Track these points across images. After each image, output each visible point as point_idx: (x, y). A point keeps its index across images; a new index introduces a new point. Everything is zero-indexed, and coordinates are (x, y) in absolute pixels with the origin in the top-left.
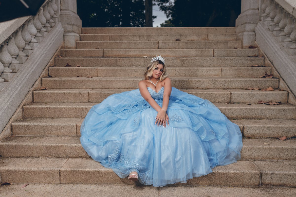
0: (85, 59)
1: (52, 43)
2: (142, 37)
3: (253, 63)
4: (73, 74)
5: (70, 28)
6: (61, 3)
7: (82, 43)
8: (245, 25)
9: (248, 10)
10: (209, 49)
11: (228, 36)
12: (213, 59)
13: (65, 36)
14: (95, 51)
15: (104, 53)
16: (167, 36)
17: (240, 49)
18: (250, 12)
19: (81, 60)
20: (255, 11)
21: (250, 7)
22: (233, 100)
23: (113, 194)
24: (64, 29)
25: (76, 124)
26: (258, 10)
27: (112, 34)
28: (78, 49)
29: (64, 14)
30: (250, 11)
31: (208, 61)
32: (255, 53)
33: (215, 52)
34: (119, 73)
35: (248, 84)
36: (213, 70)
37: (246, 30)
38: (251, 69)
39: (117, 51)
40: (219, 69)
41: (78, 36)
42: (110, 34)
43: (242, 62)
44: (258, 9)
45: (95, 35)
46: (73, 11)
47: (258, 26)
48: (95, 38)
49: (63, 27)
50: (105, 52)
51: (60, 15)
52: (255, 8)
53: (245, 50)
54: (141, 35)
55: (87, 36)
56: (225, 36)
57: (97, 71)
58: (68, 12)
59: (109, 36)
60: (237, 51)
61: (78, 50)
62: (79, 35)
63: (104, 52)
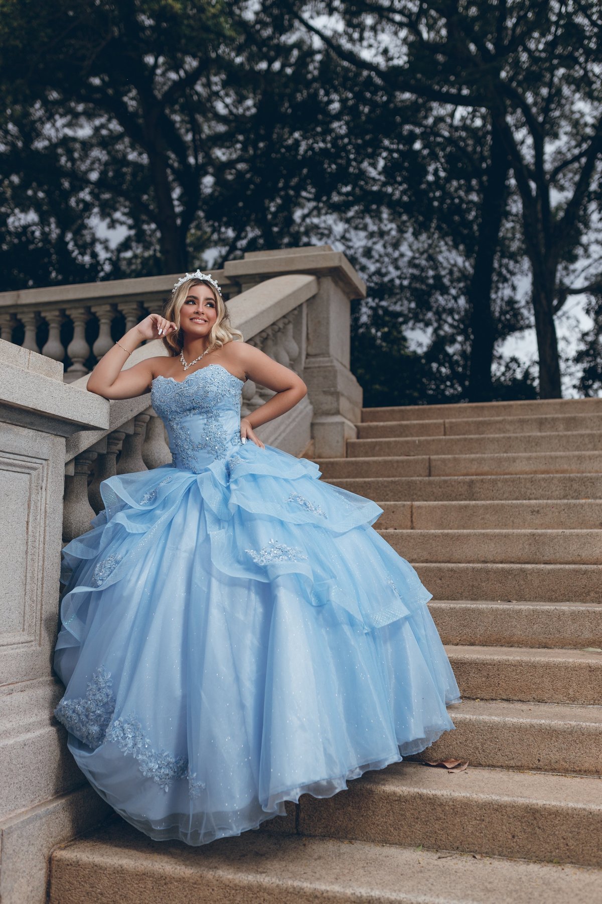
0: (373, 482)
1: (281, 438)
2: (549, 426)
5: (332, 403)
6: (310, 336)
7: (364, 444)
13: (316, 427)
14: (402, 462)
15: (432, 469)
19: (362, 487)
23: (490, 883)
24: (314, 408)
27: (454, 420)
28: (353, 459)
29: (317, 365)
34: (483, 519)
39: (473, 460)
41: (351, 428)
42: (447, 421)
45: (401, 426)
46: (340, 359)
48: (403, 431)
49: (311, 403)
50: (433, 464)
51: (305, 368)
54: (546, 419)
55: (377, 427)
57: (412, 512)
58: (326, 359)
59: (444, 425)
61: (352, 461)
62: (356, 426)
63: (430, 466)
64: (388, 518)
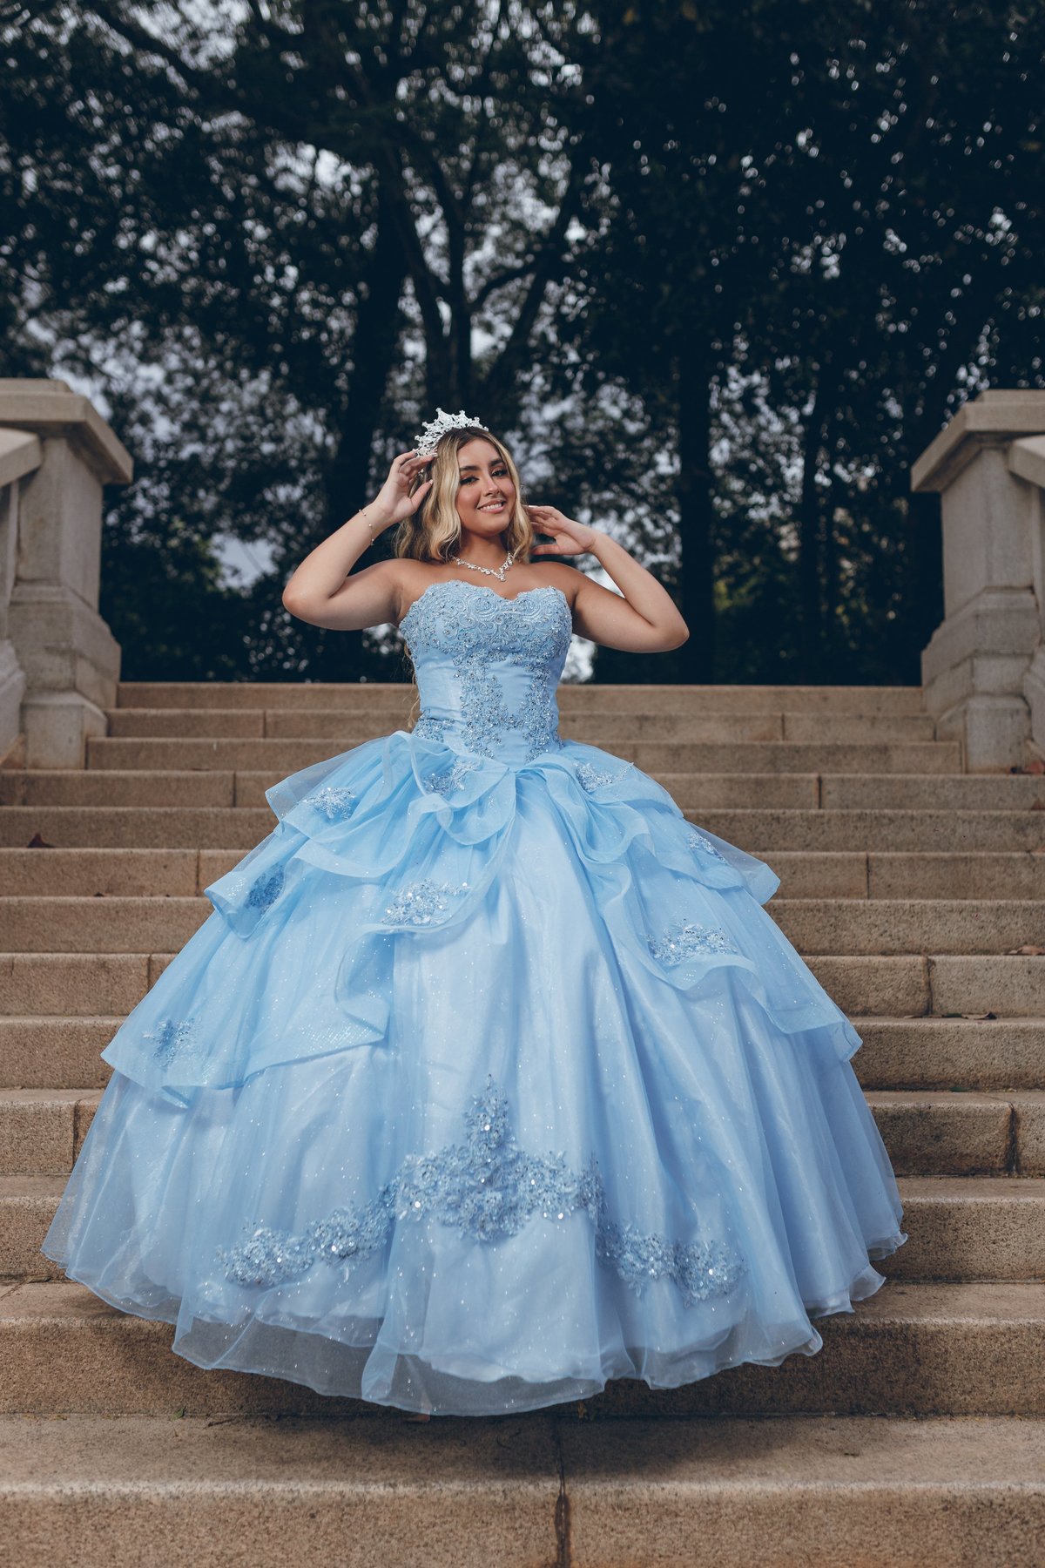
0: (132, 814)
3: (1030, 839)
4: (63, 884)
5: (61, 671)
6: (24, 545)
7: (119, 746)
8: (972, 664)
9: (978, 595)
10: (796, 776)
11: (889, 727)
12: (817, 816)
13: (30, 712)
14: (187, 780)
15: (239, 794)
16: (570, 724)
17: (958, 777)
18: (992, 601)
19: (112, 822)
20: (1015, 597)
21: (990, 578)
22: (942, 1001)
23: (288, 1451)
24: (28, 677)
25: (73, 1103)
26: (1033, 592)
27: (281, 712)
28: (98, 773)
29: (35, 599)
30: (994, 597)
31: (795, 826)
32: (1035, 795)
33: (829, 793)
35: (1013, 926)
36: (825, 864)
37: (980, 689)
38: (1025, 859)
40: (857, 860)
41: (95, 716)
42: (270, 712)
43: (975, 836)
44: (1031, 588)
45: (187, 717)
46: (80, 591)
47: (1036, 668)
48: (190, 726)
49: (22, 667)
50: (241, 785)
51: (12, 603)
52: (1015, 583)
53: (983, 781)
55: (144, 717)
56: (873, 724)
57: (198, 867)
58: (54, 589)
59: (265, 719)
60: (943, 787)
61: (95, 776)
62: (106, 714)
63: (235, 789)
64: (156, 877)
